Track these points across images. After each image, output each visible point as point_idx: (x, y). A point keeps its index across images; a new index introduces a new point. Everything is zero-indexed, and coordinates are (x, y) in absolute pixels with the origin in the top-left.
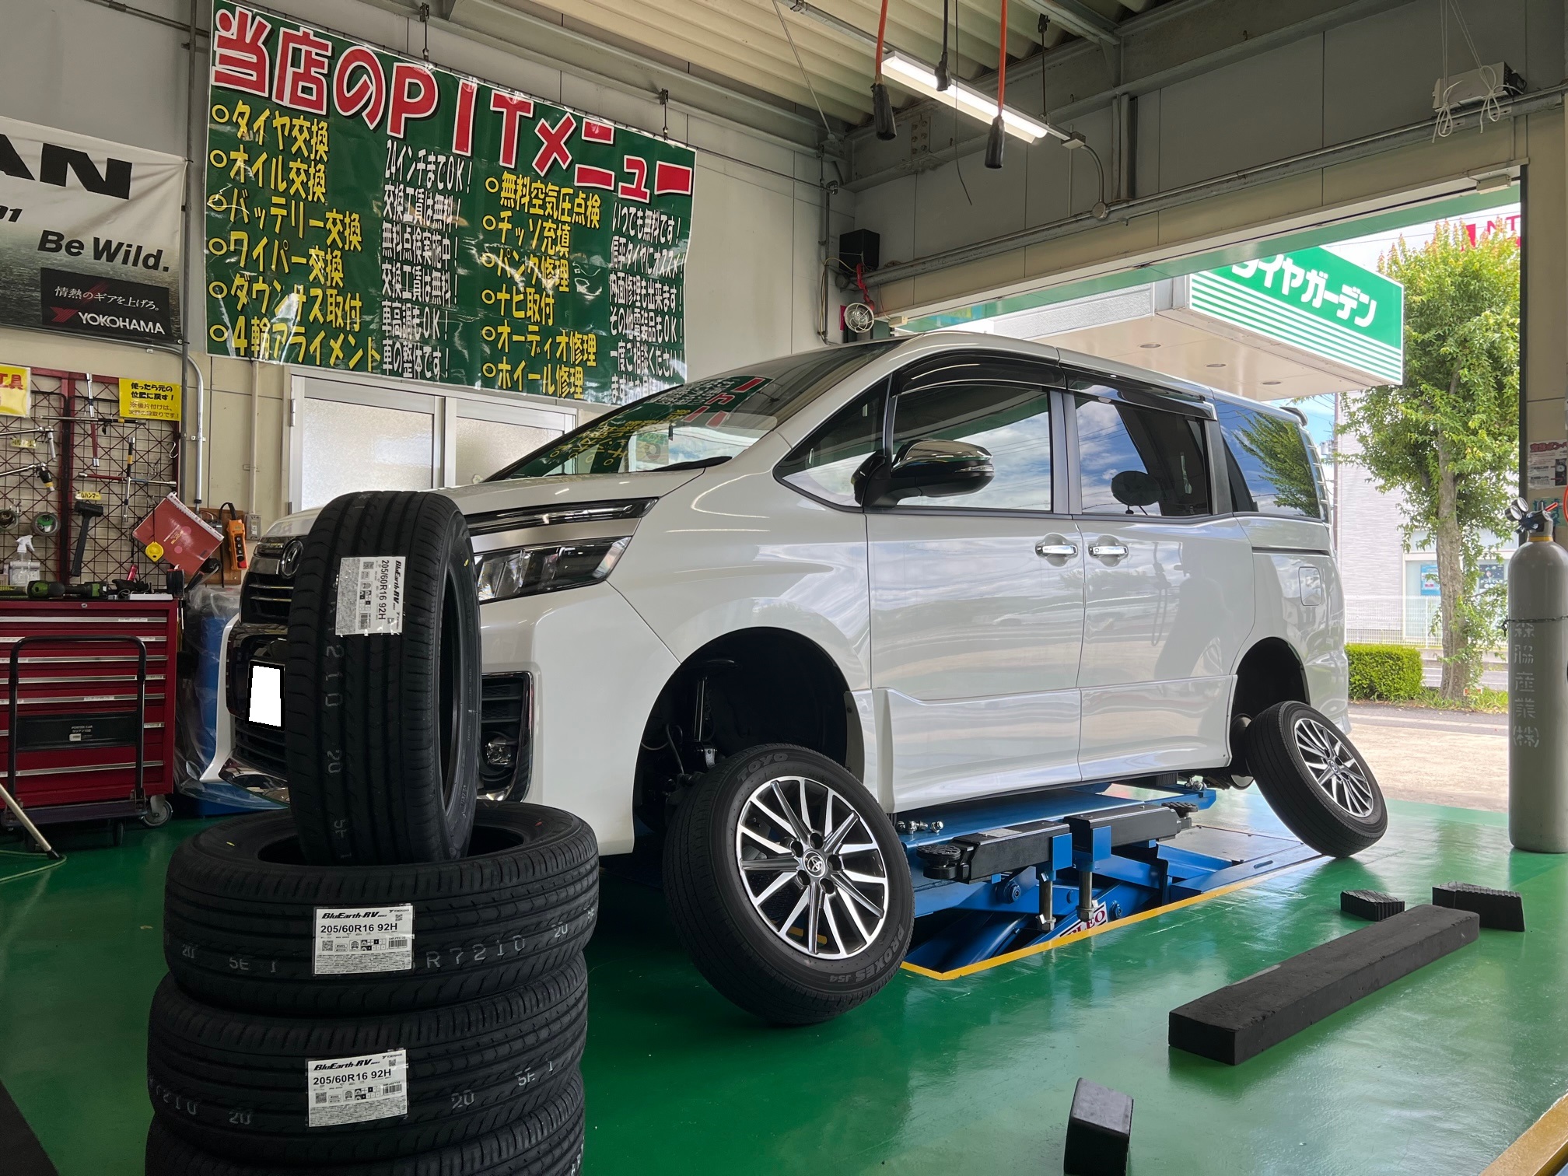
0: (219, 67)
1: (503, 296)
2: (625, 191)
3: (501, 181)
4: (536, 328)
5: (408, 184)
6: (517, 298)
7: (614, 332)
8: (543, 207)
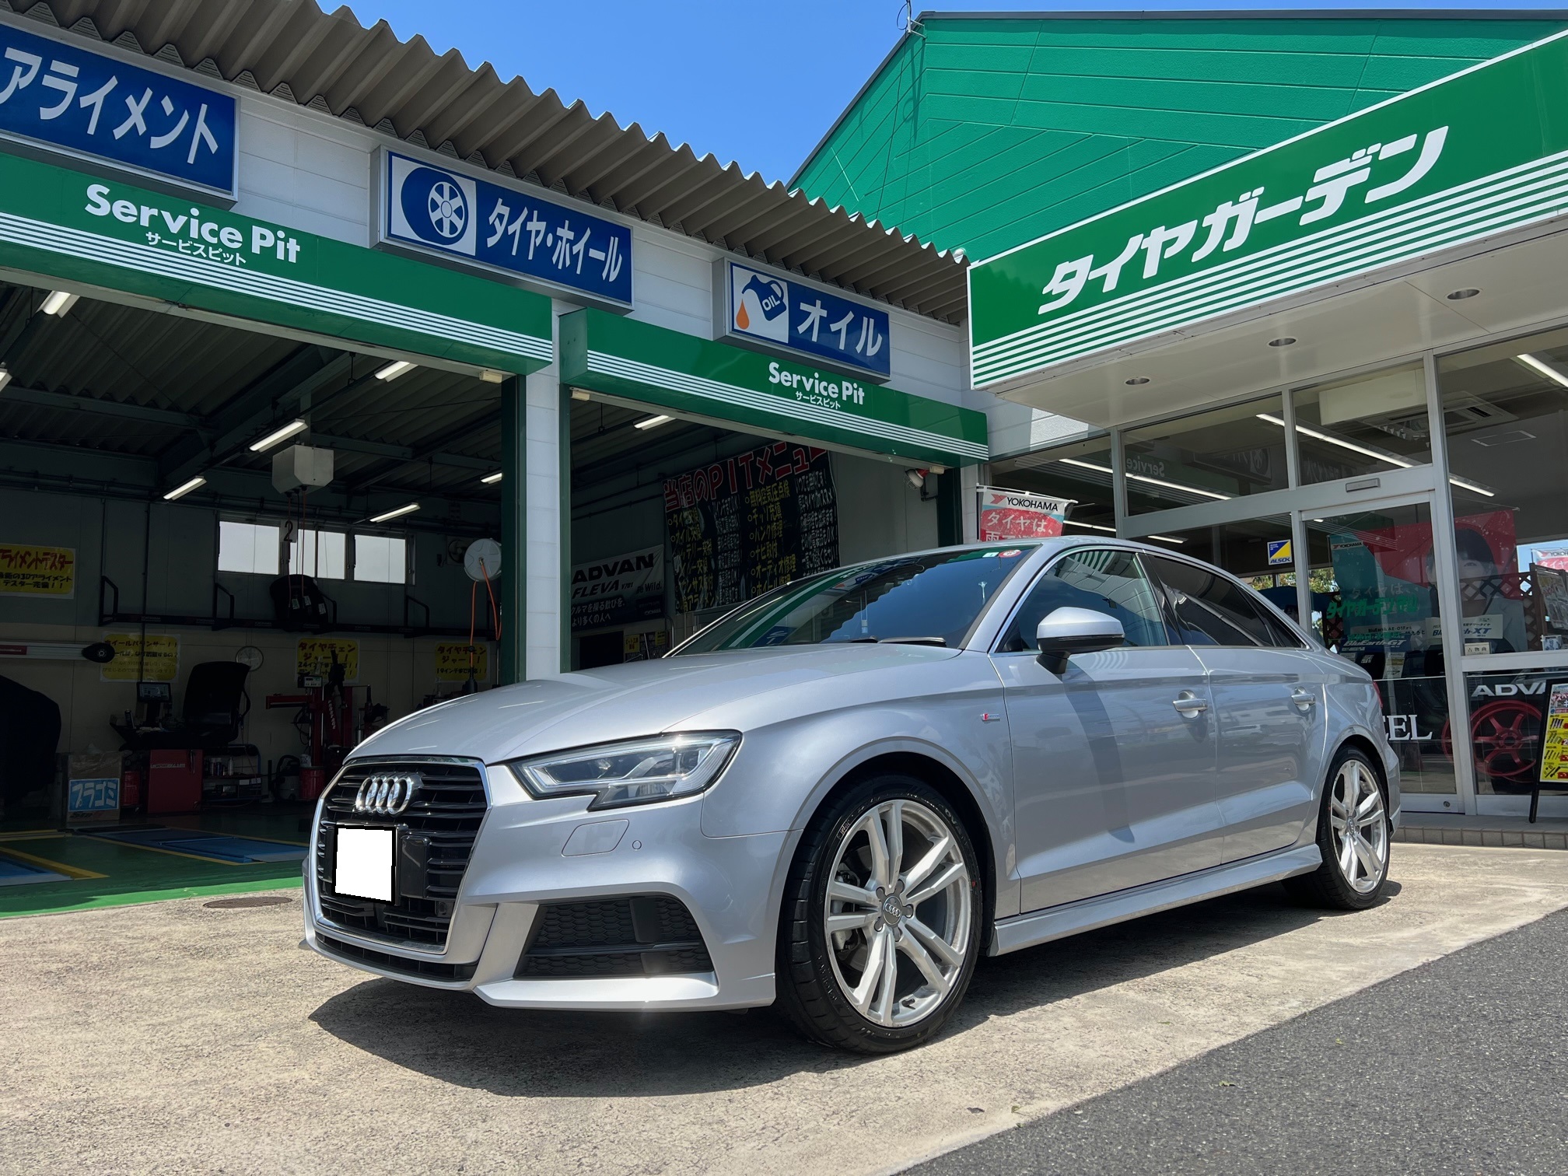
0: (667, 506)
1: (758, 551)
2: (797, 470)
3: (749, 497)
4: (771, 561)
5: (721, 517)
6: (762, 550)
7: (803, 549)
8: (767, 499)
